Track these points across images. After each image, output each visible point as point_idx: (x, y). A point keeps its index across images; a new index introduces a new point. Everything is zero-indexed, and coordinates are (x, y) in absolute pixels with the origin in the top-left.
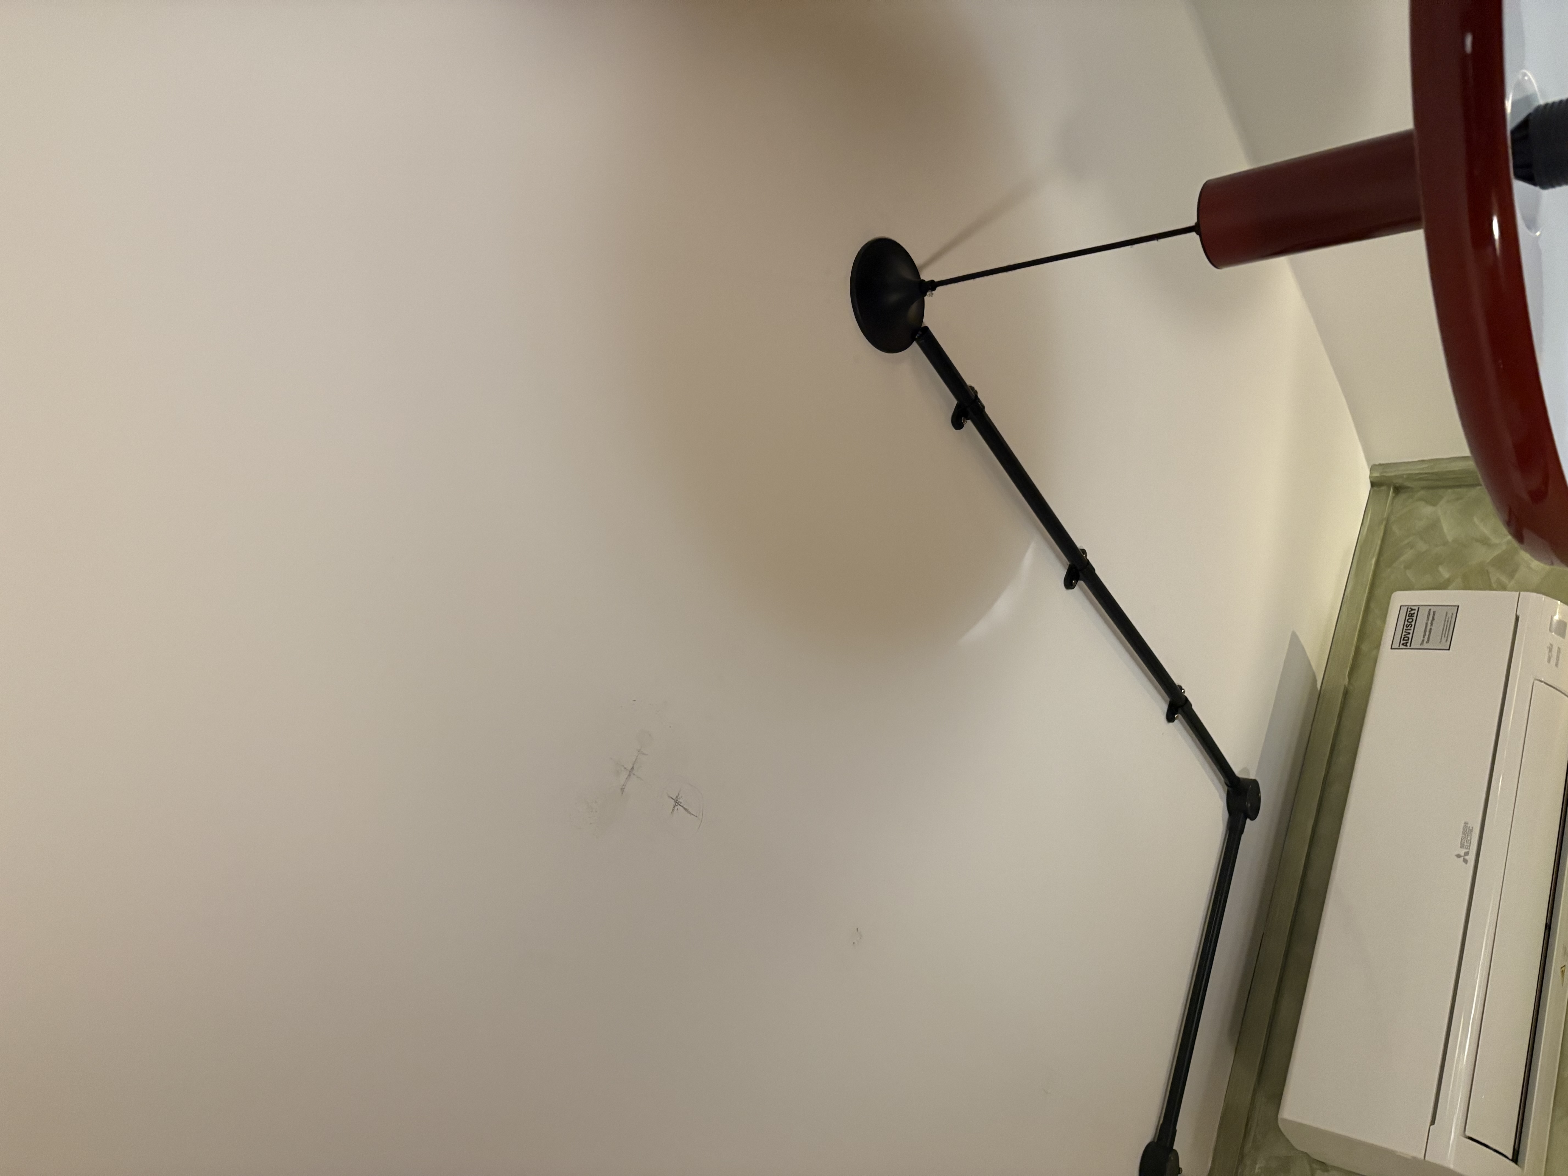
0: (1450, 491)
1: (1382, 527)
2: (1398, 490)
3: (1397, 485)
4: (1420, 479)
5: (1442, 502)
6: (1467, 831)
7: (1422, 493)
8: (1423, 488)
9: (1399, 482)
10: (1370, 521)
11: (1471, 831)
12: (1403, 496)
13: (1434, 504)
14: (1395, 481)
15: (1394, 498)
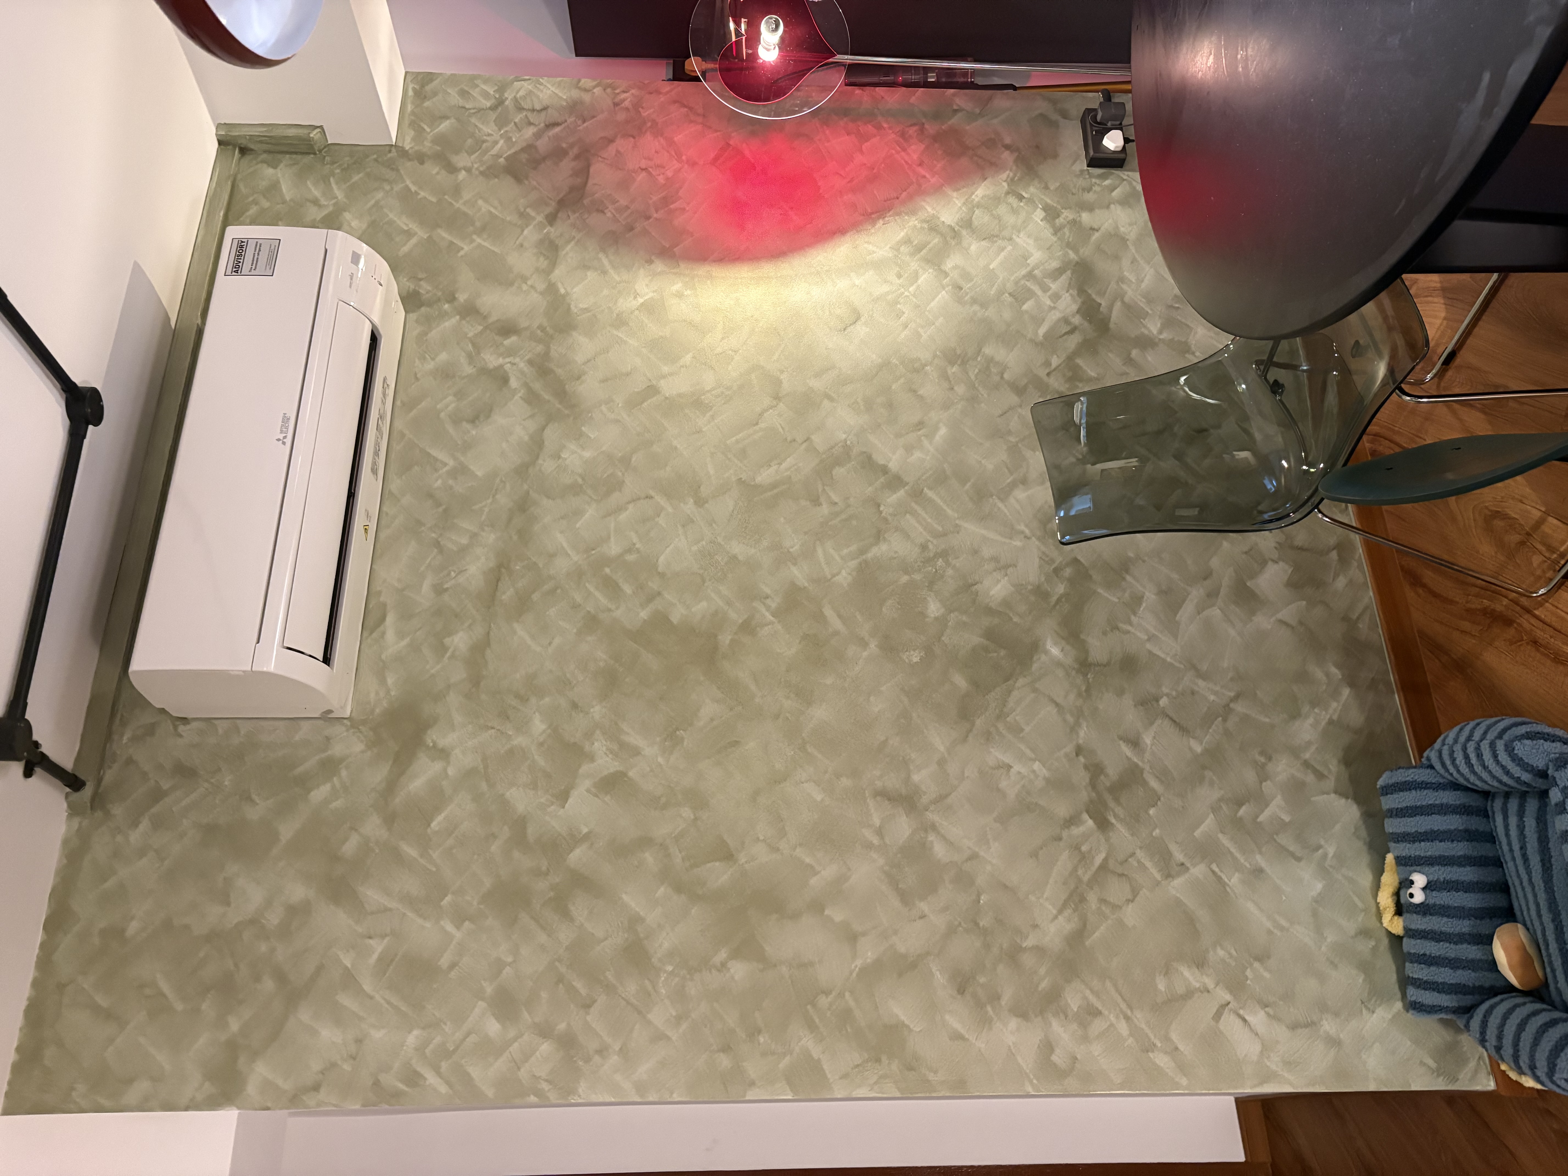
0: (288, 156)
1: (229, 183)
2: (244, 151)
3: (242, 146)
4: (261, 142)
5: (282, 165)
6: (286, 420)
7: (264, 156)
8: (265, 152)
9: (243, 142)
10: (218, 177)
11: (288, 419)
12: (248, 158)
13: (275, 167)
14: (239, 142)
15: (240, 159)
